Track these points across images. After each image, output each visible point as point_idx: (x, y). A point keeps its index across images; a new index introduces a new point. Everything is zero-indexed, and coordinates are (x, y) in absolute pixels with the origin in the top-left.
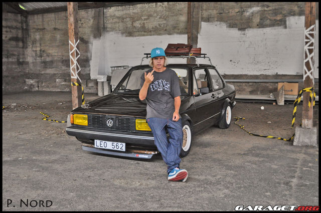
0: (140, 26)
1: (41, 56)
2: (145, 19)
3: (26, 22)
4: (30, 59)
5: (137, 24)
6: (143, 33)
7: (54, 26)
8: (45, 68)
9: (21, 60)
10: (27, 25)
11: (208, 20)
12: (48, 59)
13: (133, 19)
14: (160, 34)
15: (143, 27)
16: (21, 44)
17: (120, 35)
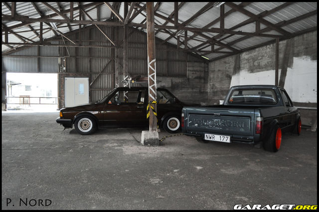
1: (213, 89)
2: (260, 59)
3: (208, 67)
4: (209, 90)
5: (256, 64)
6: (259, 70)
7: (218, 69)
8: (214, 96)
9: (202, 91)
10: (208, 69)
11: (298, 55)
12: (215, 90)
13: (254, 60)
14: (268, 70)
15: (259, 65)
16: (203, 81)
17: (247, 72)
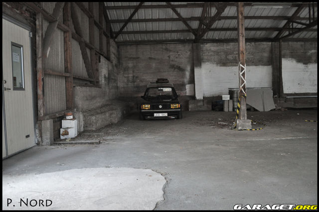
0: (232, 58)
1: (134, 82)
4: (120, 85)
5: (230, 57)
7: (149, 56)
12: (142, 84)
13: (227, 53)
17: (215, 65)
